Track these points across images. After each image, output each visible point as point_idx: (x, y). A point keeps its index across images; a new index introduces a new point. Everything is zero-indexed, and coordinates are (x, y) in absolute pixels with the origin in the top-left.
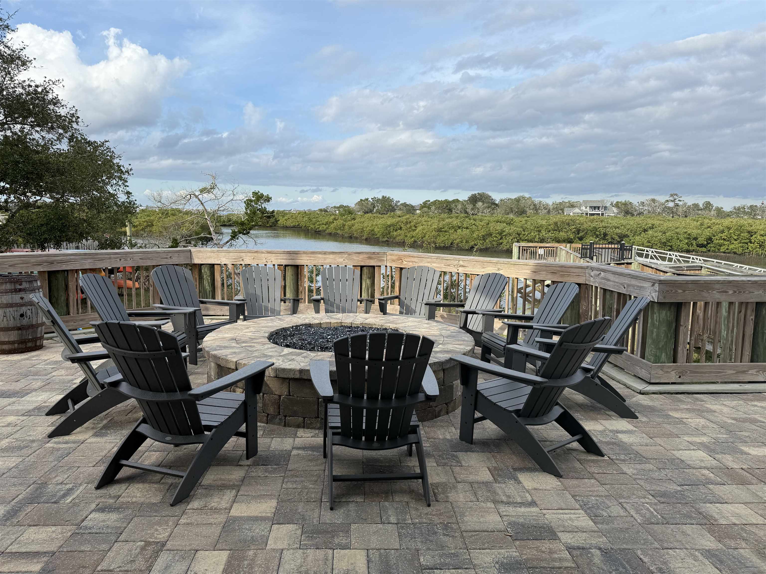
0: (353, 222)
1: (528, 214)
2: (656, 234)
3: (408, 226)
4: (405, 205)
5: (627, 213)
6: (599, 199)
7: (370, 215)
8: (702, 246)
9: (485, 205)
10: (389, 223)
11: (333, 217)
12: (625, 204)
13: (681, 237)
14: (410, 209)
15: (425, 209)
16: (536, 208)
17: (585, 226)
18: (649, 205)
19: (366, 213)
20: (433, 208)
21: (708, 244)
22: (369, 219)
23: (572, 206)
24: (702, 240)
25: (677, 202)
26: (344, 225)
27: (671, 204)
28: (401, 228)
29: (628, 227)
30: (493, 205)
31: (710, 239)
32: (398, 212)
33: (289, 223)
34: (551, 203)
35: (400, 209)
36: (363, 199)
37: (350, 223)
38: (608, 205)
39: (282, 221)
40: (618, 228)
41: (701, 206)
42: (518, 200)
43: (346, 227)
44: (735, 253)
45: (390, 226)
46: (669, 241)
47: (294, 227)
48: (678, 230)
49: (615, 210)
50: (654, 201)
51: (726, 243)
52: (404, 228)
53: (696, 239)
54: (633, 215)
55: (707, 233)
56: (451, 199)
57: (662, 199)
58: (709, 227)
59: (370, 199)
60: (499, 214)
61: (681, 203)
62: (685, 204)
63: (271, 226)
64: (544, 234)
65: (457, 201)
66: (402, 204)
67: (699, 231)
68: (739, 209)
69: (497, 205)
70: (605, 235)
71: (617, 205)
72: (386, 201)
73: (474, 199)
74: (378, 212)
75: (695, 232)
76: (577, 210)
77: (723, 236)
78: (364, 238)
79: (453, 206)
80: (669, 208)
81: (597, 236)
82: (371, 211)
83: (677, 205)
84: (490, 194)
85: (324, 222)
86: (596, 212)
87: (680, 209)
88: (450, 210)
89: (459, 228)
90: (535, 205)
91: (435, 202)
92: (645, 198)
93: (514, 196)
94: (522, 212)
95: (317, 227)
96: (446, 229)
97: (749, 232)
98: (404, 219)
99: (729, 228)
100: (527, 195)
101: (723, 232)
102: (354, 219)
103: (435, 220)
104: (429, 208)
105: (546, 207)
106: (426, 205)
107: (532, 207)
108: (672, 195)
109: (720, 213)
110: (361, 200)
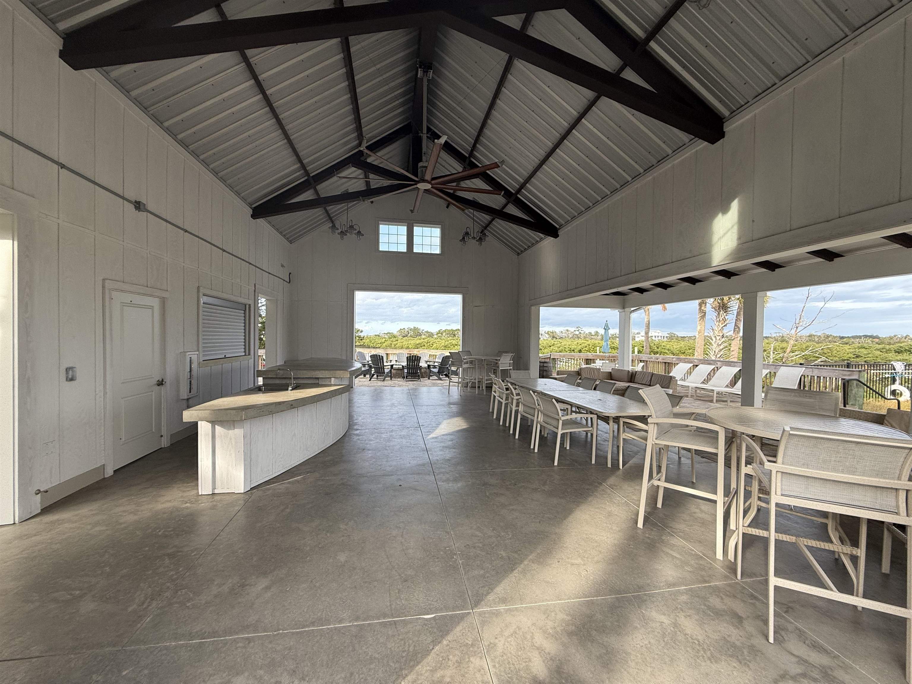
0: (396, 342)
3: (428, 344)
4: (427, 332)
7: (406, 338)
10: (417, 343)
11: (384, 339)
12: (553, 333)
14: (431, 335)
15: (440, 335)
18: (565, 333)
19: (404, 337)
20: (444, 334)
22: (406, 340)
25: (580, 331)
26: (391, 344)
27: (577, 333)
28: (424, 346)
32: (423, 337)
35: (424, 335)
37: (395, 343)
43: (393, 345)
49: (547, 335)
52: (426, 345)
61: (582, 332)
72: (415, 329)
74: (411, 336)
79: (456, 332)
80: (576, 335)
82: (407, 336)
83: (580, 333)
85: (379, 342)
91: (445, 331)
96: (449, 346)
98: (426, 340)
102: (397, 340)
103: (443, 341)
104: (442, 334)
106: (440, 332)
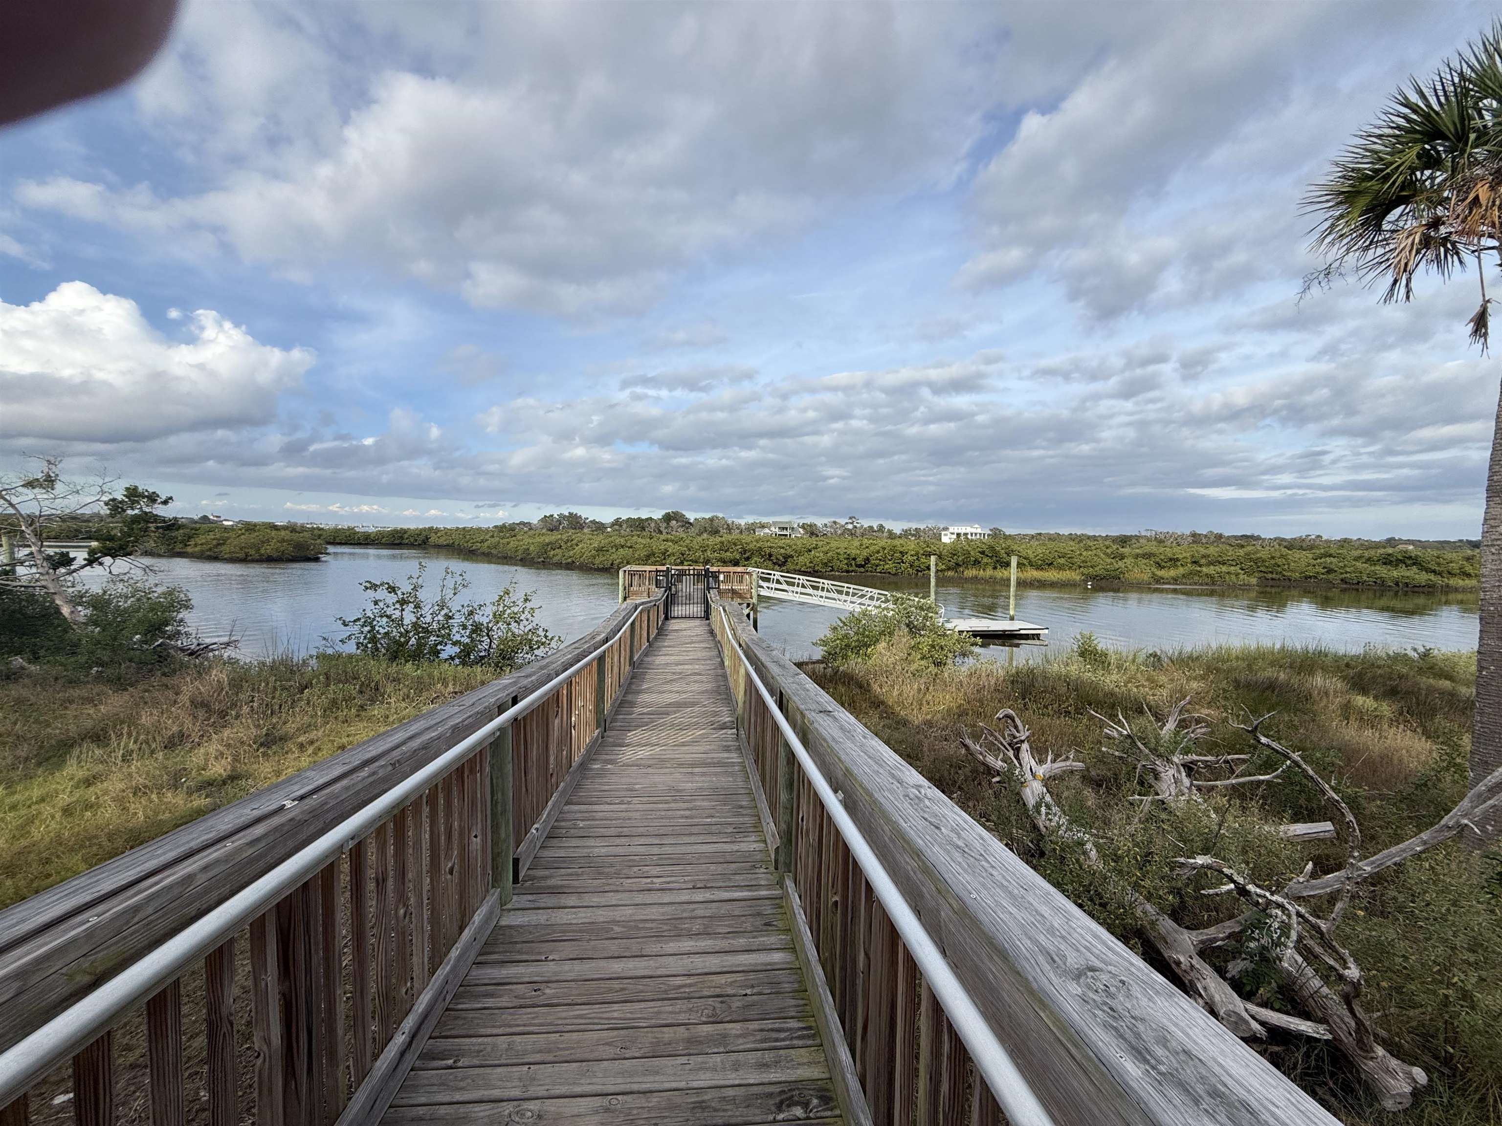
1: (721, 533)
2: (817, 554)
5: (812, 534)
6: (787, 520)
8: (861, 566)
9: (679, 524)
13: (841, 557)
16: (729, 528)
17: (751, 546)
21: (866, 564)
23: (763, 526)
24: (860, 561)
29: (794, 547)
30: (687, 524)
31: (868, 559)
33: (442, 541)
34: (743, 524)
36: (548, 515)
38: (796, 526)
39: (433, 539)
40: (783, 548)
41: (875, 528)
42: (711, 520)
44: (889, 573)
45: (548, 545)
46: (829, 561)
47: (448, 545)
48: (839, 551)
50: (835, 522)
51: (882, 563)
53: (854, 559)
54: (817, 536)
55: (865, 553)
56: (644, 517)
57: (842, 521)
58: (867, 547)
59: (555, 516)
60: (693, 531)
62: (862, 526)
63: (420, 545)
64: (709, 554)
65: (651, 519)
66: (591, 522)
67: (858, 552)
68: (906, 531)
69: (691, 524)
70: (770, 555)
71: (803, 527)
73: (668, 518)
75: (854, 552)
76: (767, 531)
77: (879, 556)
78: (519, 558)
81: (763, 557)
84: (684, 513)
86: (785, 532)
87: (858, 531)
88: (643, 529)
89: (622, 547)
90: (728, 525)
92: (827, 520)
93: (708, 516)
94: (715, 532)
95: (470, 545)
97: (901, 552)
99: (884, 549)
100: (721, 515)
101: (878, 552)
105: (738, 527)
107: (725, 526)
108: (850, 518)
109: (891, 535)
110: (545, 516)
